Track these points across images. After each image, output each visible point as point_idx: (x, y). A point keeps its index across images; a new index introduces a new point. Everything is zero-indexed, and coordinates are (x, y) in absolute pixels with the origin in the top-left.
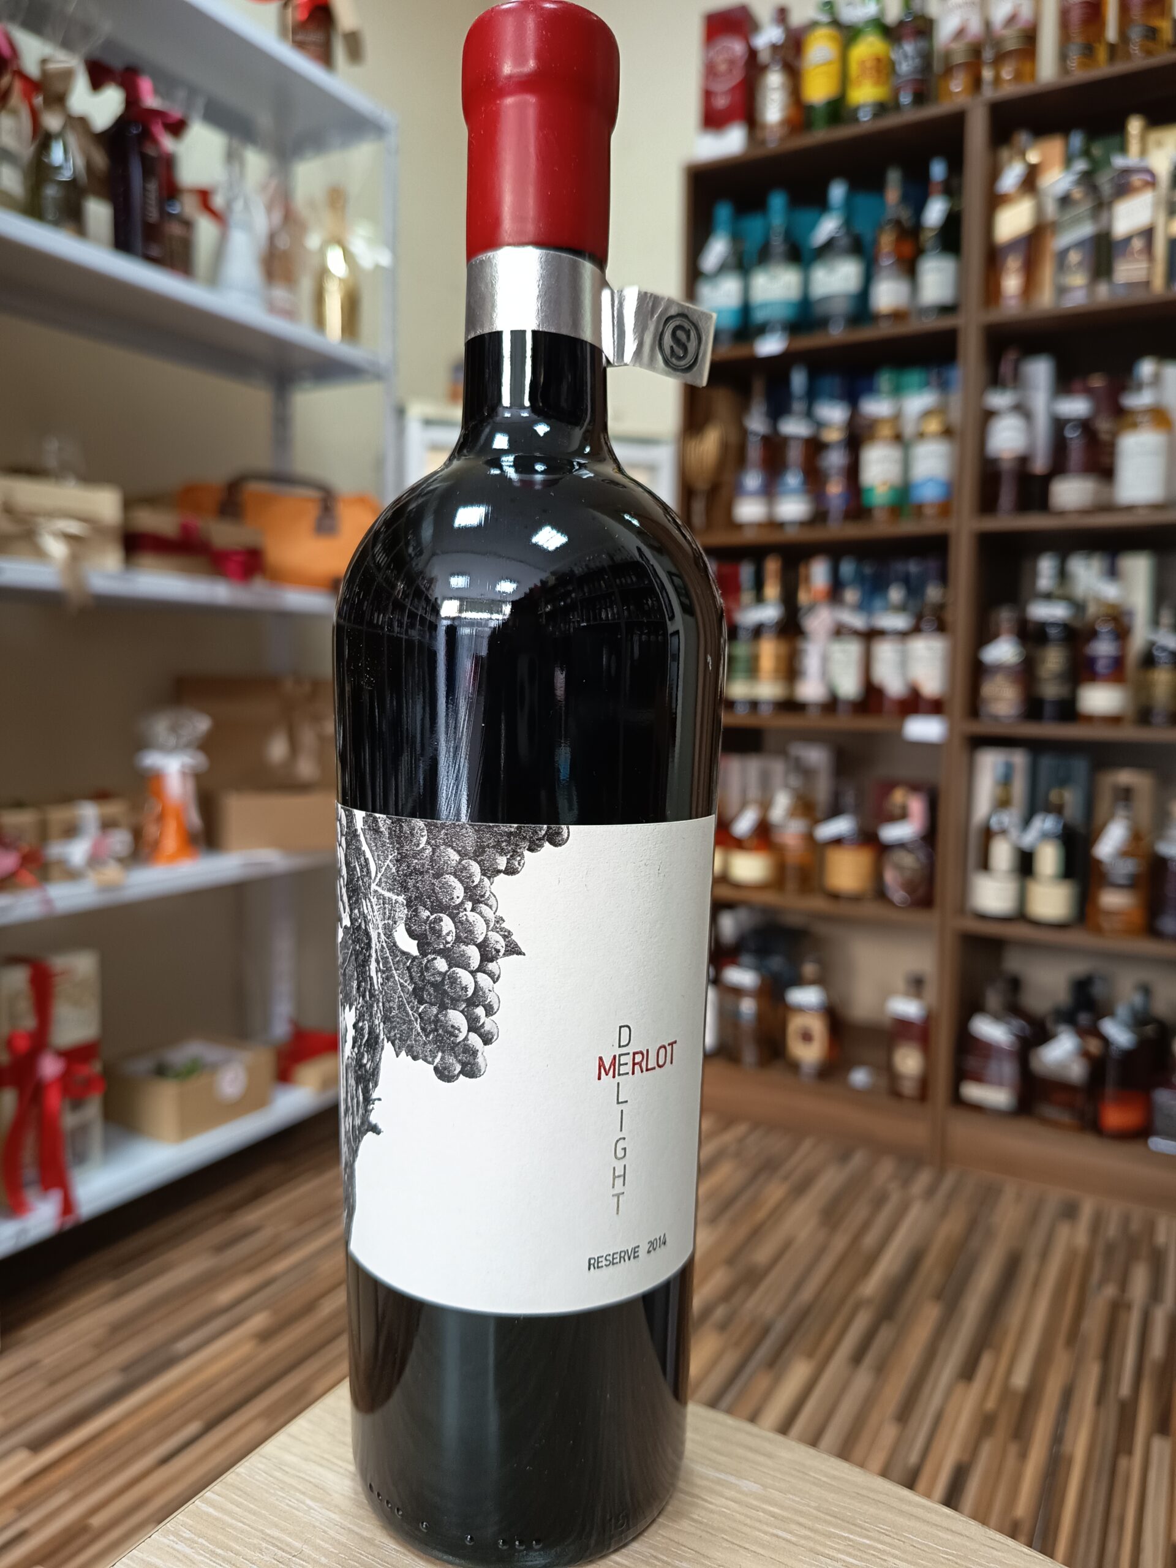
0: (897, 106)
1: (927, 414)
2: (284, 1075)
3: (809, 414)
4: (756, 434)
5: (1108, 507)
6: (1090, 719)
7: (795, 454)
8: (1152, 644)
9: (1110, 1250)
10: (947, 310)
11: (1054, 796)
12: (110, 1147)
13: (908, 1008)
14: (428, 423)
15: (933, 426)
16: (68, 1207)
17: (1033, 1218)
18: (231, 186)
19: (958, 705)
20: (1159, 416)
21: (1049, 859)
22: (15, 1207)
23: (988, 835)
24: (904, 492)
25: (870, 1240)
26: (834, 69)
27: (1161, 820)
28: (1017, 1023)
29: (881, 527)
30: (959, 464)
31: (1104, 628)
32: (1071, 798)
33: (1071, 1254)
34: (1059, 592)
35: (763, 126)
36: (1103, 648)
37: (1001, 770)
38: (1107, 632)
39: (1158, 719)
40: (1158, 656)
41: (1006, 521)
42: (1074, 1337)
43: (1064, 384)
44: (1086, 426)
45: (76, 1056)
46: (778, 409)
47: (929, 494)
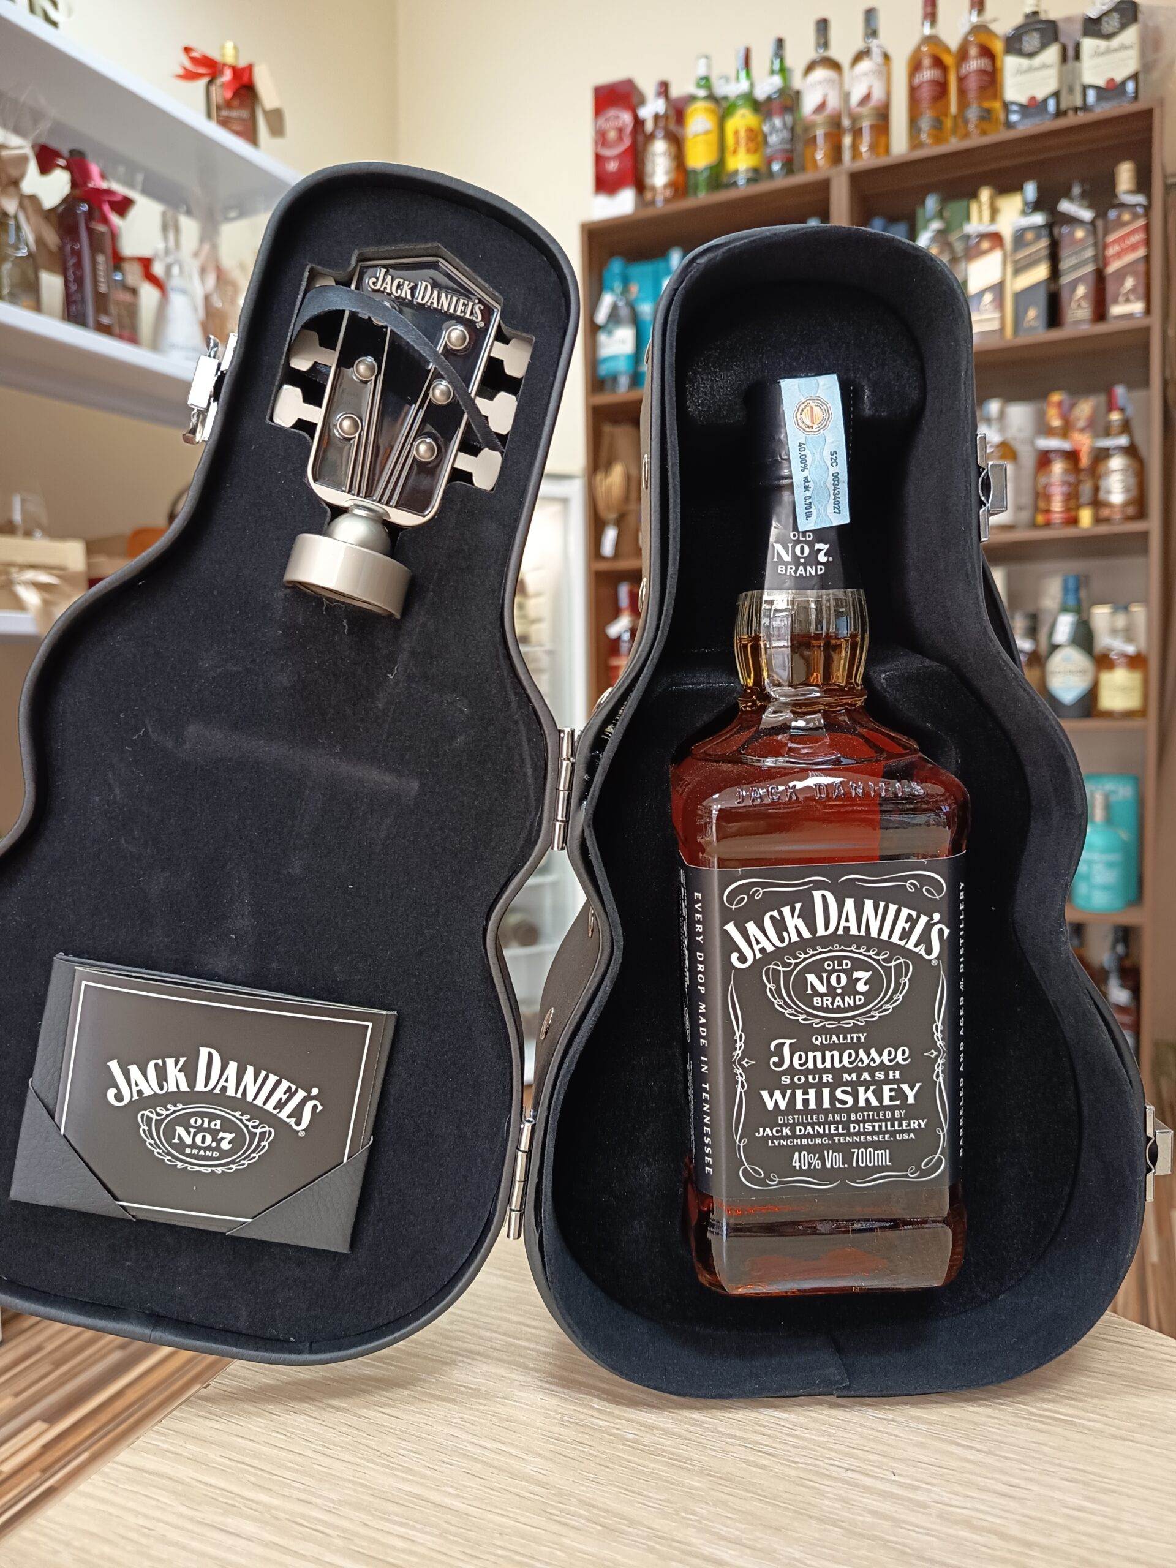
18: (168, 252)
26: (713, 137)
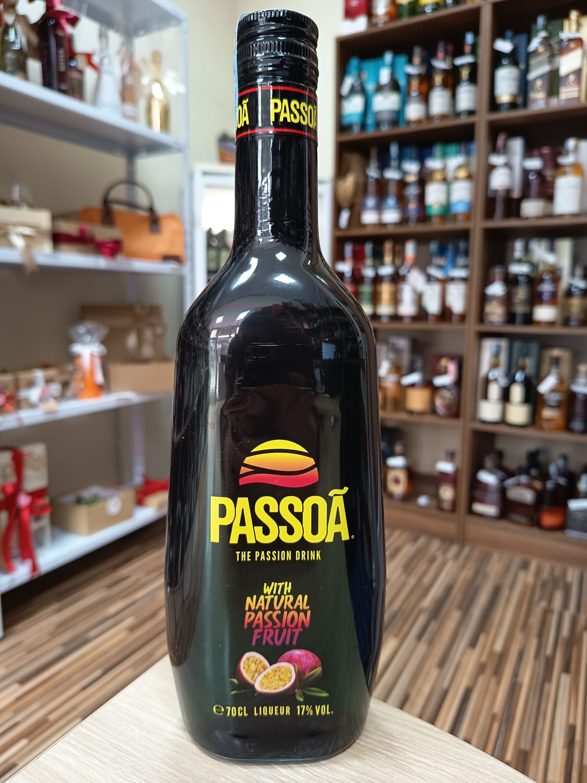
0: (445, 5)
1: (459, 167)
2: (140, 502)
3: (399, 168)
4: (372, 178)
5: (550, 216)
6: (539, 323)
7: (392, 189)
8: (571, 285)
9: (544, 585)
10: (471, 113)
11: (521, 362)
12: (54, 538)
13: (446, 467)
14: (205, 173)
15: (462, 173)
16: (35, 568)
17: (507, 569)
18: (102, 50)
19: (473, 317)
20: (577, 168)
21: (517, 392)
22: (8, 569)
23: (487, 381)
24: (447, 207)
25: (427, 580)
27: (574, 374)
28: (501, 474)
29: (436, 226)
30: (475, 193)
31: (546, 277)
32: (529, 363)
33: (526, 586)
34: (525, 259)
35: (376, 16)
36: (546, 288)
37: (494, 349)
38: (549, 278)
39: (573, 323)
40: (574, 292)
41: (498, 222)
42: (525, 626)
43: (528, 152)
44: (539, 173)
45: (36, 495)
46: (384, 165)
47: (460, 208)
